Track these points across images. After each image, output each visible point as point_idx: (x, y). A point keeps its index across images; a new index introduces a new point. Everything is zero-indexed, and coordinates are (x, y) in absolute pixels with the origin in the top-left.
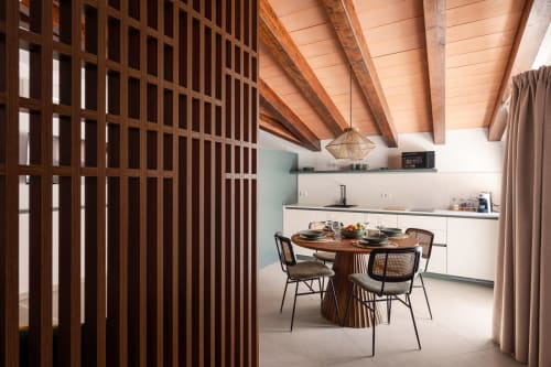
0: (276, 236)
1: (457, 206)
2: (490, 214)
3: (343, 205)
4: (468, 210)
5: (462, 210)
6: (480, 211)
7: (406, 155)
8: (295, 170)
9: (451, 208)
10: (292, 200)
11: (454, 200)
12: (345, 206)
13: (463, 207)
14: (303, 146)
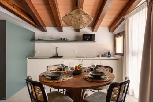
0: (27, 80)
1: (100, 56)
2: (111, 58)
3: (57, 56)
4: (104, 57)
5: (102, 57)
6: (108, 57)
7: (84, 35)
8: (33, 40)
9: (98, 56)
10: (32, 55)
11: (99, 53)
12: (58, 57)
13: (102, 56)
14: (37, 28)
